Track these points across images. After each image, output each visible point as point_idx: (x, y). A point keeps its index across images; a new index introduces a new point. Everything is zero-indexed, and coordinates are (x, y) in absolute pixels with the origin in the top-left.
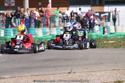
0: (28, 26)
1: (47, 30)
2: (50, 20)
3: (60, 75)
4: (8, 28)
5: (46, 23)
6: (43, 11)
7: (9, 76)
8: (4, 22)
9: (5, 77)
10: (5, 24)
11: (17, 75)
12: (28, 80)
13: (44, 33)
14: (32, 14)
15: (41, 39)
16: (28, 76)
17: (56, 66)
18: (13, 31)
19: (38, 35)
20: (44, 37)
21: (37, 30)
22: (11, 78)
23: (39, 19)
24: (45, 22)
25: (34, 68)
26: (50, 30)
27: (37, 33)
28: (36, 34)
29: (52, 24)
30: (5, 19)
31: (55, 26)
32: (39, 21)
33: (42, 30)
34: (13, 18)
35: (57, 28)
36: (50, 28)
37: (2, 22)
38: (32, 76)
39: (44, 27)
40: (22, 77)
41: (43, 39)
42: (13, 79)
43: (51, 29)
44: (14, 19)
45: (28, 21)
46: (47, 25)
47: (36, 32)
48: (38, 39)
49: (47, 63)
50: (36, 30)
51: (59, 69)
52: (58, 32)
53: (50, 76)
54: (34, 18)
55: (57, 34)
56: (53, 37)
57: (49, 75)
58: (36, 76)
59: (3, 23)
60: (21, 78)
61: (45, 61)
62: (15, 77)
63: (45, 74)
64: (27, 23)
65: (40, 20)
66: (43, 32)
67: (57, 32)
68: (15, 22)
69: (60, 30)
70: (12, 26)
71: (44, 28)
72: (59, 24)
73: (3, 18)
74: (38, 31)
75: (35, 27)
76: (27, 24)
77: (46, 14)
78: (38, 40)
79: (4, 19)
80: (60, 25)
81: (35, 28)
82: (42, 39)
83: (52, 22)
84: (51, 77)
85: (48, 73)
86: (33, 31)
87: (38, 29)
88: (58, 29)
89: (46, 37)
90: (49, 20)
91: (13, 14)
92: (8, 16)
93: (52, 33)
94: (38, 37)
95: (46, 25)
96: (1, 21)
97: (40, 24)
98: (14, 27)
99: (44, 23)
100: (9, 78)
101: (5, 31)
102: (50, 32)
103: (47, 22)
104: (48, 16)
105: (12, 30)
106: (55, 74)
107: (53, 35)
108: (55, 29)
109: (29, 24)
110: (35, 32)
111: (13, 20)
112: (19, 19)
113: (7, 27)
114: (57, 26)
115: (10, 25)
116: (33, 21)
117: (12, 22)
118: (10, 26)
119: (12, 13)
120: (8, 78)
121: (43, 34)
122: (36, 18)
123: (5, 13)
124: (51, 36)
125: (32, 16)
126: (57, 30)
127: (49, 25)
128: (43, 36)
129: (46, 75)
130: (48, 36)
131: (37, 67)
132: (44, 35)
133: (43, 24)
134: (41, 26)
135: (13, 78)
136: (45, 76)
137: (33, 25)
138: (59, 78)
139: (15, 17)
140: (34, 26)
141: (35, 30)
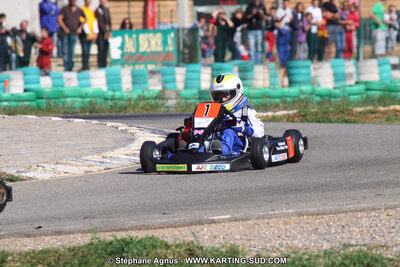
0: (288, 55)
1: (349, 66)
2: (358, 36)
3: (391, 212)
4: (223, 61)
5: (344, 45)
6: (334, 6)
7: (228, 216)
8: (211, 41)
9: (215, 218)
10: (214, 47)
11: (253, 213)
12: (288, 226)
13: (339, 77)
14: (299, 16)
15: (327, 98)
16: (287, 215)
17: (377, 185)
18: (240, 71)
19: (318, 84)
20: (337, 91)
21: (315, 69)
22: (235, 220)
23: (321, 33)
24: (341, 41)
25: (307, 190)
26: (358, 68)
27: (315, 77)
28: (313, 82)
29: (366, 49)
30: (212, 33)
31: (373, 55)
32: (323, 37)
33: (333, 67)
34: (239, 29)
35: (382, 60)
36: (358, 59)
37: (205, 43)
38: (300, 214)
39: (337, 57)
40: (270, 217)
41: (336, 97)
42: (241, 226)
43: (362, 62)
44: (242, 31)
45: (288, 37)
46: (347, 52)
47: (313, 73)
48: (321, 96)
49: (350, 174)
50: (312, 67)
51: (389, 191)
52: (385, 75)
53: (359, 214)
54: (307, 28)
55: (381, 80)
56: (367, 90)
57: (356, 211)
58: (312, 215)
59: (208, 44)
60: (266, 221)
61: (342, 166)
62: (247, 220)
63: (344, 208)
64: (284, 45)
65: (326, 35)
66: (335, 75)
67: (380, 73)
68: (245, 41)
69: (388, 67)
70: (236, 55)
71: (340, 61)
72: (387, 47)
73: (208, 30)
74: (320, 71)
75: (310, 57)
76: (282, 49)
77: (345, 17)
78: (318, 99)
79: (209, 34)
80: (390, 50)
81: (309, 62)
82: (330, 96)
83: (362, 42)
84: (362, 217)
85: (352, 207)
86: (304, 71)
87: (318, 65)
88: (384, 64)
89: (344, 91)
90: (354, 34)
91: (239, 16)
92: (223, 23)
93: (364, 78)
94: (319, 89)
95: (344, 51)
96: (202, 38)
97: (327, 50)
98: (243, 58)
99: (339, 44)
100: (229, 220)
101: (213, 70)
102: (359, 74)
103: (349, 41)
104: (350, 22)
105: (236, 69)
106: (374, 209)
107: (366, 83)
108: (374, 62)
109: (289, 48)
110: (309, 74)
111: (238, 37)
112: (259, 33)
113: (219, 58)
114: (382, 56)
115: (230, 50)
116: (303, 37)
117: (235, 43)
118: (228, 55)
119: (236, 12)
120: (224, 221)
121: (336, 81)
122: (314, 30)
123: (215, 14)
124: (362, 87)
125: (301, 24)
126: (380, 65)
127: (355, 50)
128: (335, 88)
129: (346, 212)
130: (351, 86)
131: (317, 188)
132: (340, 84)
133: (333, 49)
134: (330, 53)
135: (241, 222)
136: (342, 215)
137: (302, 50)
138: (389, 221)
139: (245, 26)
140: (306, 55)
141: (308, 67)
